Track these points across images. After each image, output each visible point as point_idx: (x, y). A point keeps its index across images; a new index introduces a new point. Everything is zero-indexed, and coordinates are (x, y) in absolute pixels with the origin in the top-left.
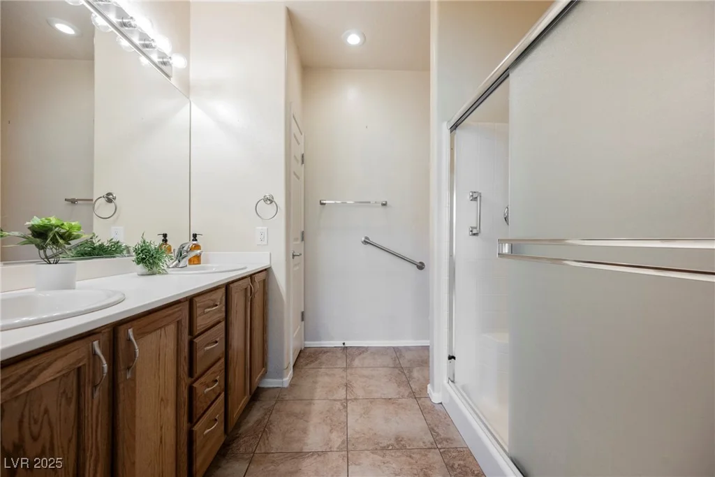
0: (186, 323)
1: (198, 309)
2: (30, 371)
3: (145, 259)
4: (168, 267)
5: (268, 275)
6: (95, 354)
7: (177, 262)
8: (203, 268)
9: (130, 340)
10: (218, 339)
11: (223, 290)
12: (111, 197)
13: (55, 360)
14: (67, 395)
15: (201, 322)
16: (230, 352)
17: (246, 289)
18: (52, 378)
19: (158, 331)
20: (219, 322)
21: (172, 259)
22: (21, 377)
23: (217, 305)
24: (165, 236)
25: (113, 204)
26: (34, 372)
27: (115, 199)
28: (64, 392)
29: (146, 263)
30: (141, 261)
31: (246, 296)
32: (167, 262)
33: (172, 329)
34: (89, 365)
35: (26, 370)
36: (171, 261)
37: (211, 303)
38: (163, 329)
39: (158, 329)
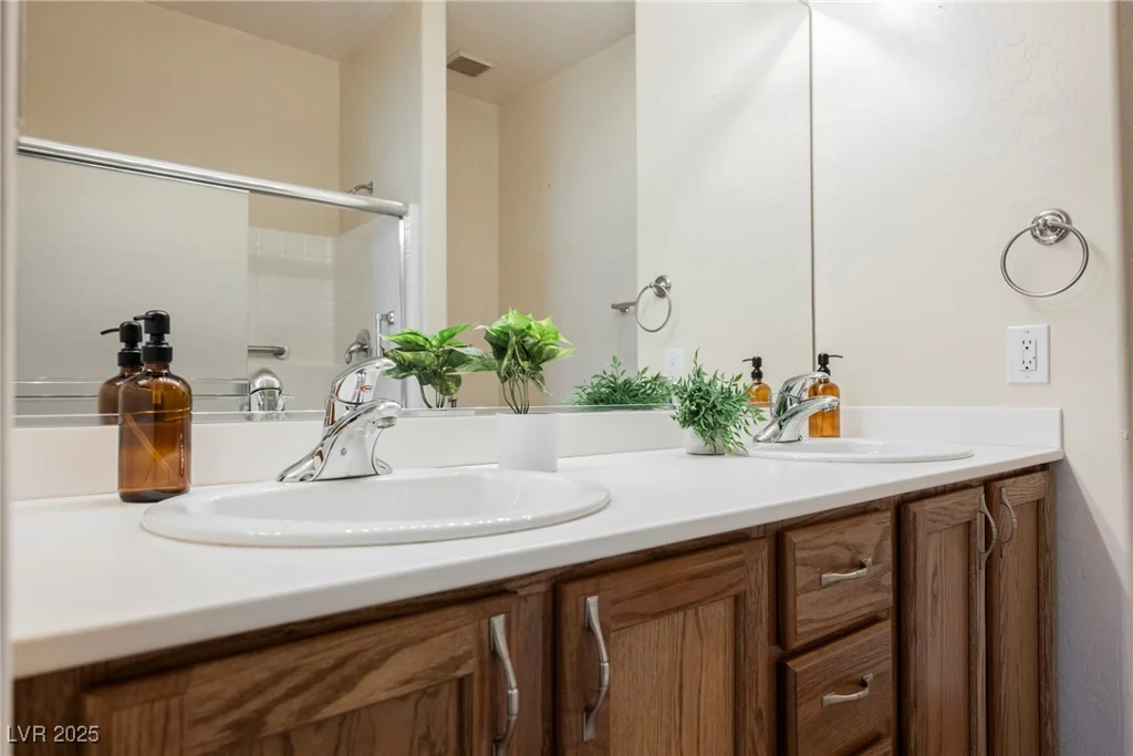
0: (761, 604)
1: (799, 568)
2: (340, 663)
3: (697, 413)
4: (756, 440)
5: (1052, 485)
6: (495, 654)
7: (775, 427)
8: (844, 448)
9: (589, 629)
10: (869, 677)
11: (886, 519)
12: (663, 284)
13: (399, 648)
14: (433, 746)
15: (811, 612)
16: (913, 728)
17: (969, 524)
18: (393, 693)
19: (678, 618)
20: (871, 621)
21: (761, 419)
22: (320, 676)
23: (862, 566)
24: (757, 362)
25: (665, 300)
26: (347, 670)
27: (668, 288)
28: (426, 737)
29: (699, 425)
30: (690, 418)
31: (969, 547)
32: (751, 426)
33: (718, 614)
34: (482, 678)
35: (332, 662)
36: (762, 425)
37: (845, 556)
38: (690, 613)
39: (678, 609)
